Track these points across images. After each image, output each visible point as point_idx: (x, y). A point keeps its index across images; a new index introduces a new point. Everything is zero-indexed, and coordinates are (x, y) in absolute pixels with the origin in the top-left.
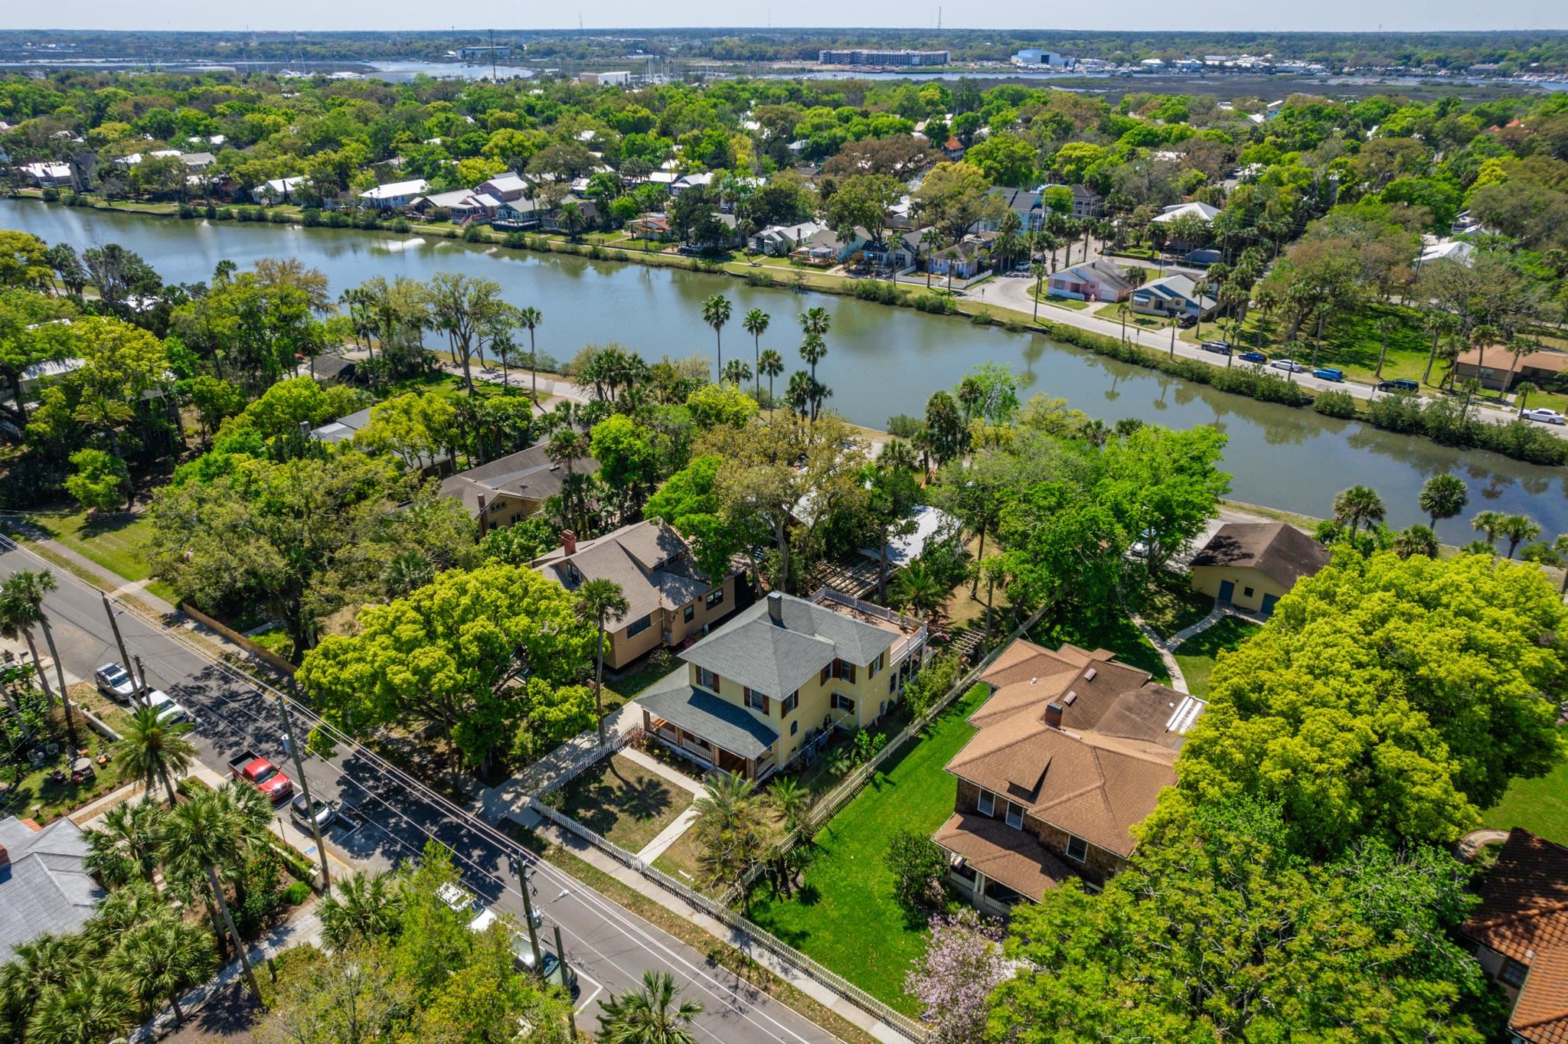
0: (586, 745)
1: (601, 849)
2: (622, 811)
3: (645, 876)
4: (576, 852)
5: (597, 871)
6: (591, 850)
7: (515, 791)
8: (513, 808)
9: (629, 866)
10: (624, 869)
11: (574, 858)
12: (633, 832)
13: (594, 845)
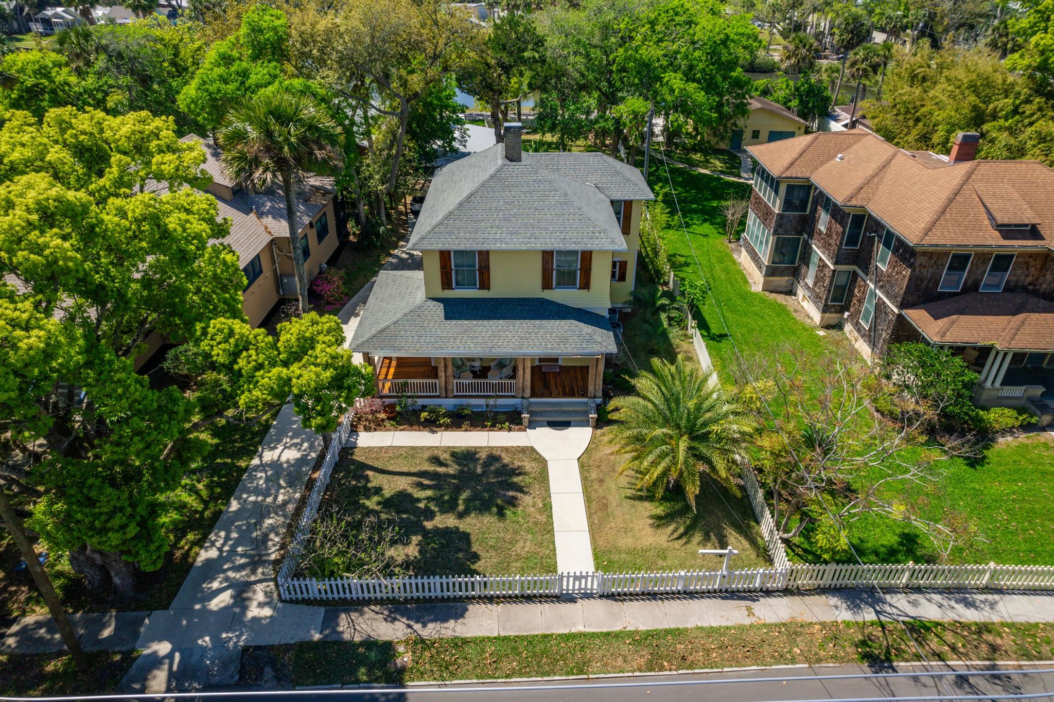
0: (292, 455)
1: (490, 599)
2: (461, 516)
3: (611, 596)
4: (453, 629)
5: (530, 641)
6: (474, 609)
7: (232, 584)
8: (254, 611)
9: (570, 599)
10: (570, 606)
11: (460, 643)
12: (513, 542)
13: (471, 599)
